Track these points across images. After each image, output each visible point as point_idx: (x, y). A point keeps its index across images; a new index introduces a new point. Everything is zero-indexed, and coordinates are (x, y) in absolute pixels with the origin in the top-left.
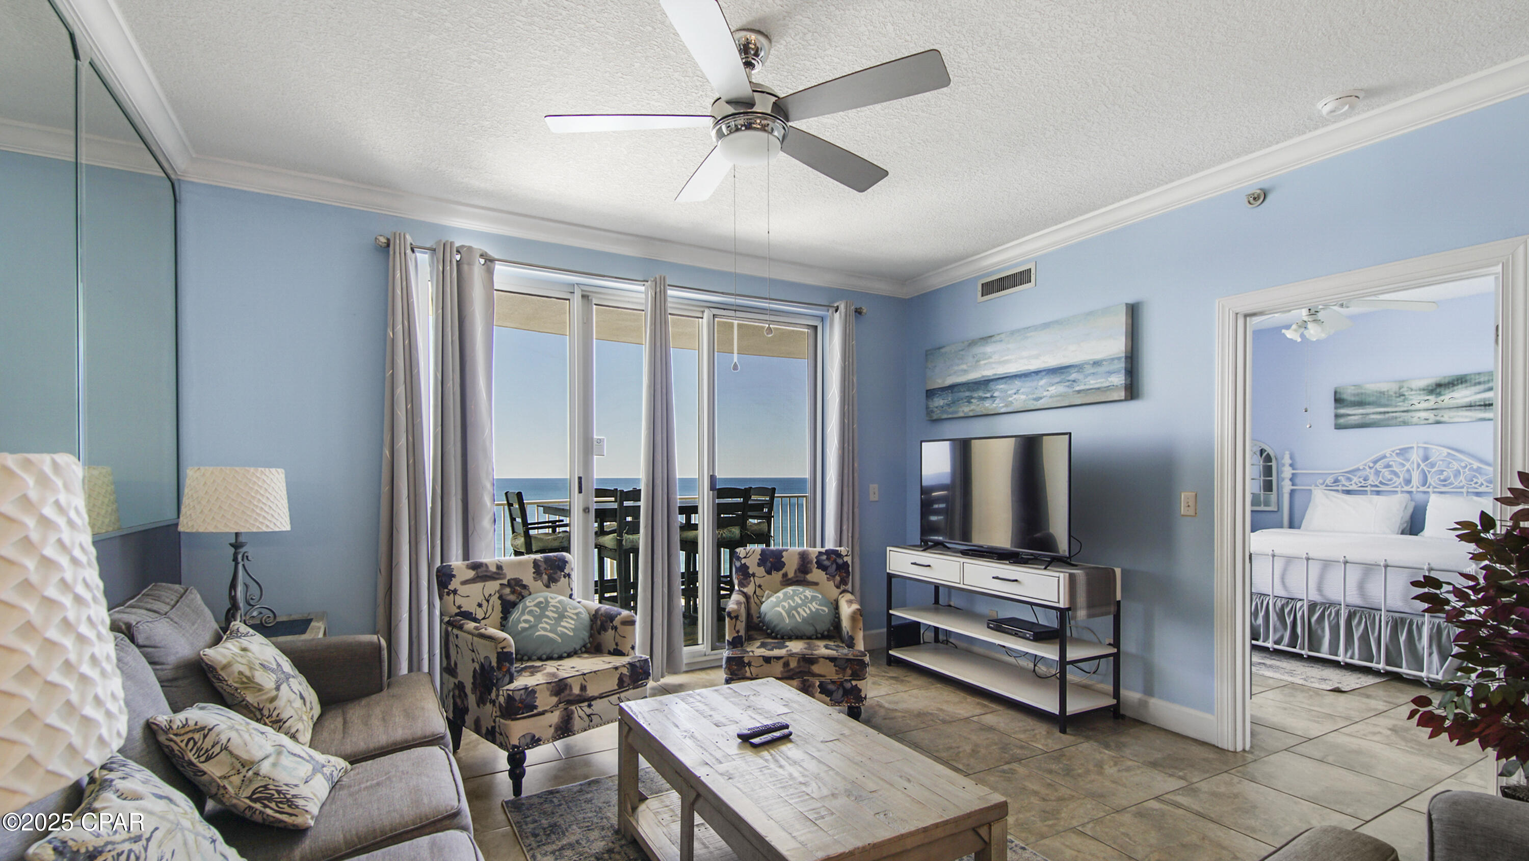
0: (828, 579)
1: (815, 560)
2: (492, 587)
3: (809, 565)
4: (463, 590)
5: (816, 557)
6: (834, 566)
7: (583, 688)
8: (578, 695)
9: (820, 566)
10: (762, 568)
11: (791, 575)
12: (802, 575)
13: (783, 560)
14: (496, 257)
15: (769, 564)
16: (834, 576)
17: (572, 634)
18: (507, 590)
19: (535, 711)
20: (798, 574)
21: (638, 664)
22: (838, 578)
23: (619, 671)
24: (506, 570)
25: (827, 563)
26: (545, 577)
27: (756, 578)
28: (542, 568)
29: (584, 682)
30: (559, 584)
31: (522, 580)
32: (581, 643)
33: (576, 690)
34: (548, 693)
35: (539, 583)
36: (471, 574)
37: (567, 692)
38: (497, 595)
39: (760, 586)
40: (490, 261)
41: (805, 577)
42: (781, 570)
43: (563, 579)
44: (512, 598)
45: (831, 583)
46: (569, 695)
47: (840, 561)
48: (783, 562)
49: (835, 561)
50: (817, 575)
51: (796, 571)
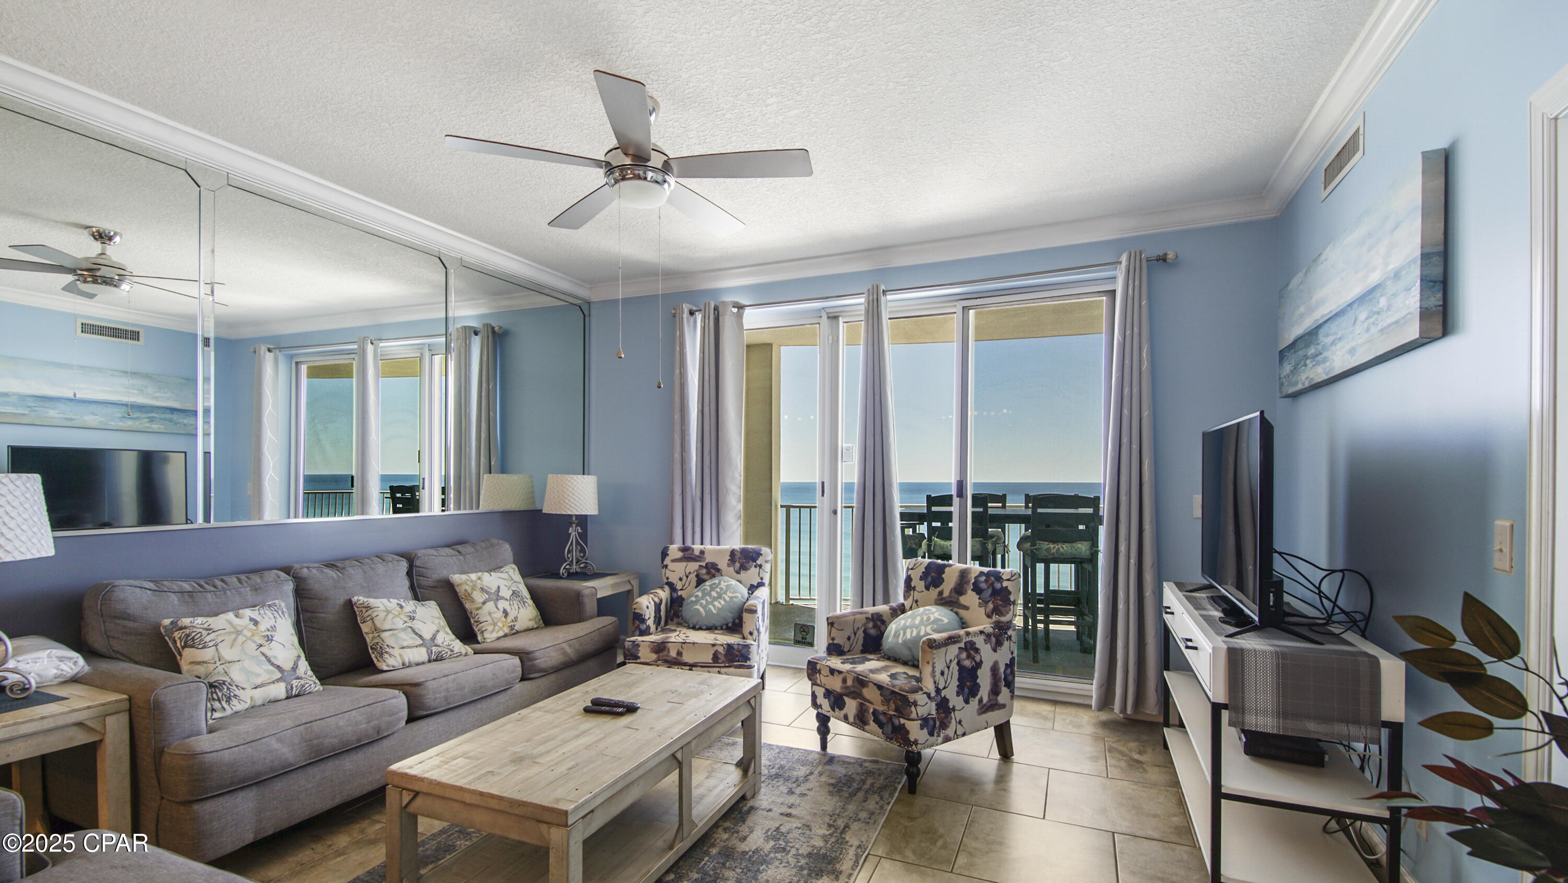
0: (980, 605)
1: (973, 581)
2: (693, 566)
3: (966, 586)
4: (672, 566)
5: (976, 578)
6: (990, 591)
7: (679, 654)
8: (674, 658)
9: (977, 590)
10: (923, 583)
11: (946, 594)
12: (956, 596)
13: (943, 576)
14: (747, 304)
15: (929, 579)
16: (986, 603)
17: (715, 612)
18: (704, 571)
19: (638, 661)
20: (953, 594)
21: (736, 647)
22: (991, 606)
23: (715, 648)
24: (706, 555)
25: (983, 586)
26: (738, 565)
27: (915, 592)
28: (737, 557)
29: (681, 649)
30: (748, 572)
31: (717, 565)
32: (723, 622)
33: (673, 654)
34: (649, 650)
35: (731, 569)
36: (680, 554)
37: (665, 653)
38: (695, 573)
39: (917, 601)
40: (741, 307)
41: (958, 599)
42: (939, 587)
43: (753, 568)
44: (706, 577)
45: (982, 610)
46: (667, 656)
47: (998, 586)
48: (943, 578)
49: (992, 584)
50: (970, 598)
51: (951, 590)
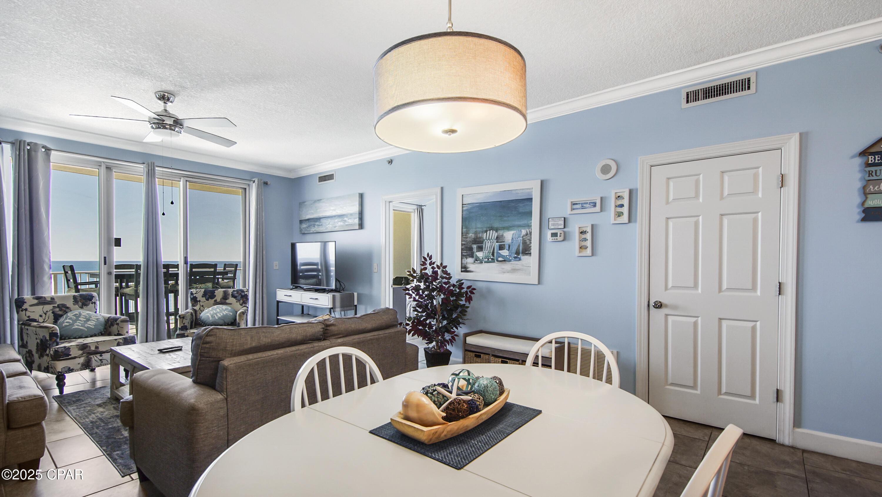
0: (237, 302)
1: (231, 294)
2: (48, 308)
3: (228, 296)
4: (31, 309)
5: (232, 293)
6: (240, 296)
7: (97, 347)
8: (94, 351)
9: (233, 296)
10: (204, 298)
11: (218, 300)
12: (224, 300)
13: (215, 294)
14: (52, 148)
15: (207, 296)
16: (240, 300)
17: (93, 327)
18: (58, 309)
19: (70, 357)
20: (222, 300)
21: (128, 338)
22: (241, 301)
23: (118, 341)
24: (56, 300)
25: (237, 295)
26: (80, 304)
27: (201, 303)
28: (78, 299)
29: (97, 345)
30: (88, 306)
31: (66, 305)
32: (99, 331)
33: (93, 348)
34: (77, 349)
35: (77, 306)
36: (36, 302)
37: (88, 349)
38: (51, 311)
39: (202, 306)
40: (48, 150)
41: (225, 301)
42: (214, 298)
43: (91, 304)
44: (60, 313)
45: (238, 303)
46: (89, 350)
47: (243, 294)
48: (215, 295)
49: (241, 294)
50: (231, 300)
51: (221, 299)
